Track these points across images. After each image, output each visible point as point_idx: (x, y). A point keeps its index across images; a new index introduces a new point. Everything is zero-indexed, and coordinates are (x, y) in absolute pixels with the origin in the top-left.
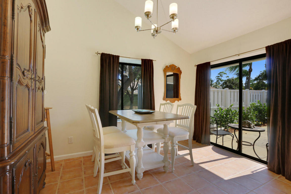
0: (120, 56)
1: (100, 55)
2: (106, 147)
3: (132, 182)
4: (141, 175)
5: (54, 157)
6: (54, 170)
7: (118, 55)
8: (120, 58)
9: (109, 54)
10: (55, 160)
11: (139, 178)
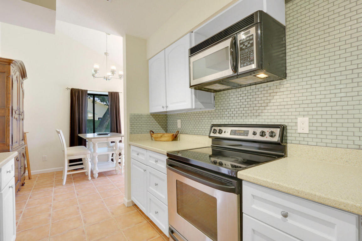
0: (88, 90)
1: (70, 90)
2: (68, 156)
3: (88, 179)
4: (96, 175)
5: (31, 172)
6: (31, 179)
7: (87, 89)
8: (88, 91)
9: (78, 89)
10: (32, 174)
11: (95, 177)
